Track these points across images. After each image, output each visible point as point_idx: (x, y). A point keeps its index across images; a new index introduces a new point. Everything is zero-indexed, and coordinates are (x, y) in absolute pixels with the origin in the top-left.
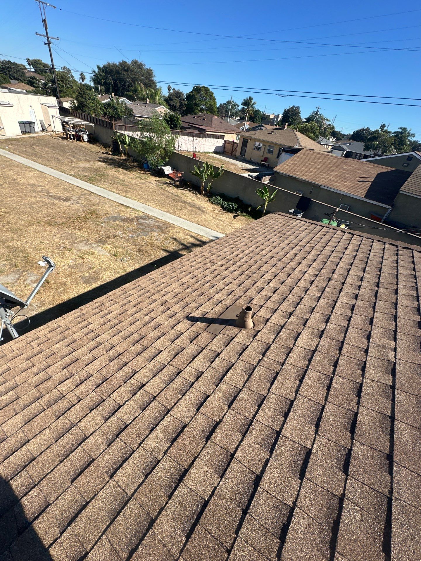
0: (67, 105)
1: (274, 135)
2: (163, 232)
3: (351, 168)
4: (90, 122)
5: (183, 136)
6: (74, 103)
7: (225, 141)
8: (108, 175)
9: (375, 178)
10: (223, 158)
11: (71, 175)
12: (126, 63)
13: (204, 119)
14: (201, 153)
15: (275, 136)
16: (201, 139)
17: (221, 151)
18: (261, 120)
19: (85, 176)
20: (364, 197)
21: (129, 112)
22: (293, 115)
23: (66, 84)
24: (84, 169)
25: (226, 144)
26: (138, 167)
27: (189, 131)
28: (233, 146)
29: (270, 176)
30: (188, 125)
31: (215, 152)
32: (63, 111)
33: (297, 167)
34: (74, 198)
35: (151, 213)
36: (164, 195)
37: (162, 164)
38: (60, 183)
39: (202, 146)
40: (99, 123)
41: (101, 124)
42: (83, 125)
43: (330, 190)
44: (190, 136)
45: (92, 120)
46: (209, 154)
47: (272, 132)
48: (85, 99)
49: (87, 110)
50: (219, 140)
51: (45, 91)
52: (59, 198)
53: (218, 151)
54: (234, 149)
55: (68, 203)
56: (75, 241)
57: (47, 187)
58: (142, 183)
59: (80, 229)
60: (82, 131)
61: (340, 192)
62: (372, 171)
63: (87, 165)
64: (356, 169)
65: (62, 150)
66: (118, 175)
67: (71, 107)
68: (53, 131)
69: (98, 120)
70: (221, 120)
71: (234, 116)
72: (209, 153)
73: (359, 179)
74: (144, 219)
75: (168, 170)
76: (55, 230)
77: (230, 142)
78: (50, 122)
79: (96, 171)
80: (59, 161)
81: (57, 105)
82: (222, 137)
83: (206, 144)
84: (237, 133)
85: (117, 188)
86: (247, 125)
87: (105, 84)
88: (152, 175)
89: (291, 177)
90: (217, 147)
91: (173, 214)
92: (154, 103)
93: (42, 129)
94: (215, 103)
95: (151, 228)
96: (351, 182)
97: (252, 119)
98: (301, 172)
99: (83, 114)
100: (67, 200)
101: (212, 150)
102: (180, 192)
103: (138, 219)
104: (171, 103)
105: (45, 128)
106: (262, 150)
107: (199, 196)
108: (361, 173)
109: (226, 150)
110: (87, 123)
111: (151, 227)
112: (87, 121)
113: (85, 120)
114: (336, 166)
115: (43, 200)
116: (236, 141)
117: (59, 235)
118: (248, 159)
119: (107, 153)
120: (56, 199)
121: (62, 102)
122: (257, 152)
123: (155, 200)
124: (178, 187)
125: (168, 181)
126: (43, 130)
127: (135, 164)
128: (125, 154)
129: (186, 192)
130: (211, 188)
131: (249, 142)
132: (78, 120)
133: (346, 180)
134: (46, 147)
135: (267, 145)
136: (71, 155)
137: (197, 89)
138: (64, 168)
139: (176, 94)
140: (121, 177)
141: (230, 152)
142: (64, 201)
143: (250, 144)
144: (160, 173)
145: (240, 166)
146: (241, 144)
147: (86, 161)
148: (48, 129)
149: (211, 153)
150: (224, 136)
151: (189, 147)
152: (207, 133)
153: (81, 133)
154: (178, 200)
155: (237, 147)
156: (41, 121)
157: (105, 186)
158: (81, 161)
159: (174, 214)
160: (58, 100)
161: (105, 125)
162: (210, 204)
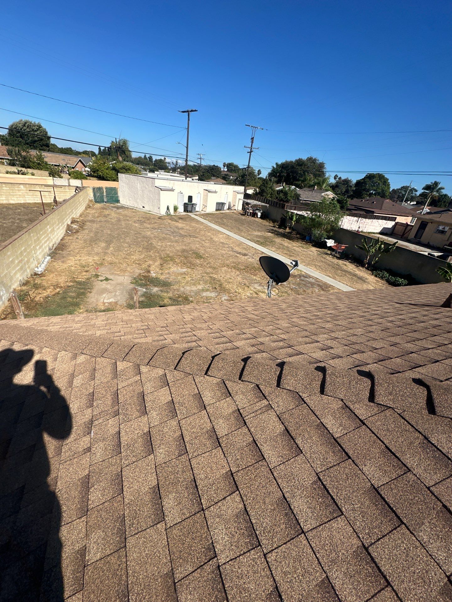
2: (323, 290)
4: (266, 203)
5: (348, 217)
7: (396, 224)
8: (275, 242)
11: (248, 239)
13: (373, 202)
16: (367, 220)
18: (448, 204)
19: (258, 241)
21: (297, 196)
24: (257, 236)
26: (300, 239)
27: (355, 212)
28: (406, 229)
31: (381, 234)
34: (250, 254)
35: (312, 274)
36: (325, 262)
37: (326, 237)
38: (240, 244)
39: (367, 226)
42: (260, 205)
44: (356, 216)
45: (268, 202)
50: (389, 221)
52: (240, 253)
53: (385, 232)
55: (246, 257)
56: (252, 282)
58: (304, 251)
59: (255, 275)
60: (258, 210)
63: (259, 234)
65: (242, 223)
66: (283, 243)
69: (273, 202)
70: (394, 203)
71: (408, 201)
72: (374, 233)
74: (306, 277)
75: (330, 243)
77: (402, 224)
78: (235, 204)
79: (266, 238)
80: (239, 229)
82: (394, 219)
84: (413, 216)
85: (282, 252)
86: (426, 209)
88: (314, 246)
91: (333, 279)
92: (321, 189)
93: (229, 208)
94: (389, 188)
95: (312, 285)
100: (245, 255)
101: (378, 230)
103: (300, 277)
105: (231, 207)
106: (448, 234)
107: (361, 268)
109: (395, 231)
110: (263, 204)
112: (264, 202)
113: (262, 202)
116: (409, 223)
118: (426, 242)
119: (274, 227)
120: (238, 253)
122: (439, 236)
123: (316, 266)
124: (339, 258)
125: (329, 252)
127: (298, 236)
128: (290, 228)
129: (347, 263)
130: (377, 262)
131: (429, 225)
132: (257, 202)
136: (248, 226)
137: (370, 177)
138: (243, 234)
140: (286, 244)
141: (401, 234)
142: (243, 255)
143: (430, 227)
144: (321, 245)
146: (418, 227)
147: (258, 230)
149: (376, 233)
150: (396, 218)
151: (352, 226)
152: (375, 214)
156: (229, 203)
157: (273, 250)
158: (255, 230)
161: (278, 206)
162: (373, 277)
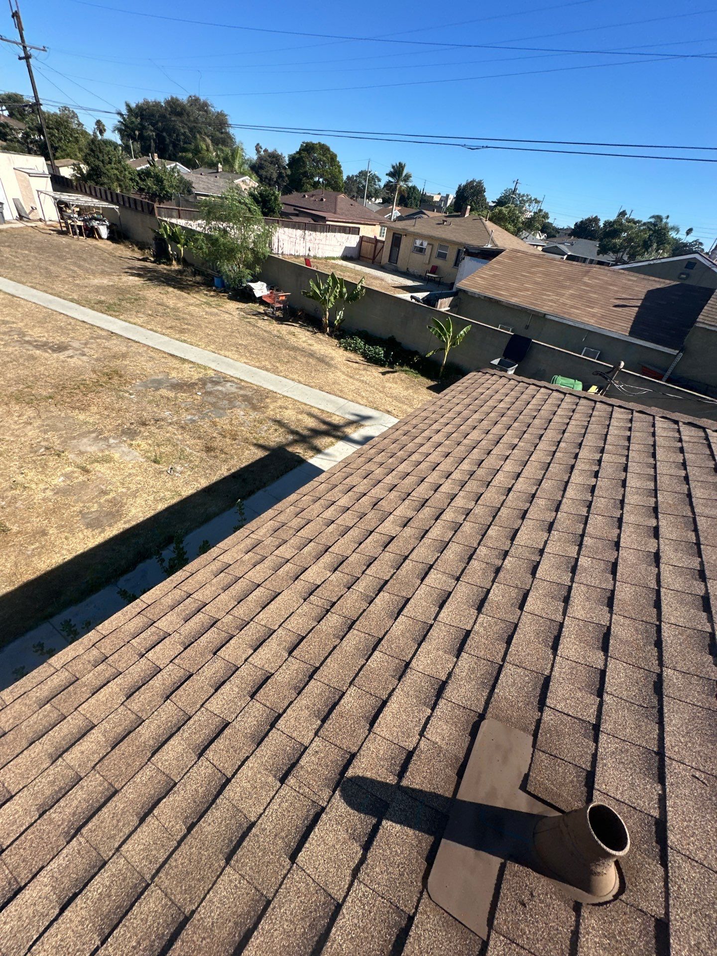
0: (66, 172)
1: (447, 227)
2: (254, 408)
3: (598, 281)
4: (112, 202)
5: (286, 229)
6: (80, 169)
7: (362, 238)
8: (145, 299)
9: (645, 300)
10: (358, 267)
11: (72, 300)
12: (177, 100)
13: (322, 200)
14: (319, 259)
15: (450, 228)
16: (318, 233)
17: (355, 255)
18: (419, 203)
19: (100, 302)
20: (627, 334)
21: (187, 187)
22: (473, 195)
23: (65, 136)
24: (98, 289)
25: (363, 243)
26: (204, 284)
27: (295, 219)
28: (375, 247)
29: (451, 298)
30: (295, 209)
31: (345, 258)
32: (59, 183)
33: (499, 280)
35: (230, 372)
36: (255, 335)
37: (250, 277)
38: (48, 317)
39: (321, 246)
40: (127, 205)
41: (133, 206)
42: (98, 208)
43: (565, 322)
44: (299, 228)
45: (115, 200)
46: (333, 261)
47: (444, 221)
48: (103, 162)
49: (106, 181)
50: (350, 235)
51: (26, 147)
52: (44, 346)
53: (349, 255)
54: (377, 251)
57: (21, 325)
58: (211, 314)
60: (96, 219)
61: (582, 326)
62: (637, 286)
63: (105, 281)
64: (607, 283)
65: (57, 254)
66: (165, 300)
67: (74, 175)
68: (40, 220)
69: (126, 199)
70: (352, 202)
71: (372, 197)
72: (333, 258)
73: (615, 301)
74: (217, 383)
75: (260, 289)
76: (30, 412)
77: (369, 240)
78: (34, 202)
79: (121, 292)
80: (48, 274)
81: (47, 172)
82: (356, 231)
83: (328, 242)
84: (382, 224)
85: (162, 324)
86: (396, 212)
87: (142, 138)
88: (231, 298)
89: (490, 300)
90: (347, 248)
91: (274, 372)
92: (232, 170)
93: (20, 215)
94: (341, 172)
95: (231, 402)
96: (602, 308)
97: (403, 201)
98: (507, 290)
99: (98, 187)
101: (339, 253)
102: (284, 329)
103: (204, 384)
104: (263, 173)
105: (25, 213)
106: (428, 252)
107: (320, 336)
108: (617, 292)
109: (363, 252)
110: (105, 204)
111: (231, 399)
112: (106, 200)
113: (101, 199)
114: (570, 279)
115: (10, 349)
116: (379, 238)
117: (38, 423)
118: (404, 269)
119: (145, 260)
120: (38, 347)
121: (58, 167)
122: (418, 256)
123: (237, 346)
124: (280, 320)
125: (262, 309)
126: (21, 217)
127: (198, 278)
128: (179, 261)
129: (296, 329)
130: (342, 321)
131: (404, 239)
132: (89, 199)
133: (591, 303)
134: (25, 248)
135: (436, 245)
136: (75, 264)
137: (308, 148)
138: (58, 287)
139: (270, 157)
140: (171, 303)
141: (371, 257)
143: (405, 243)
144: (246, 296)
145: (390, 281)
146: (390, 242)
147: (103, 273)
148: (31, 216)
149: (337, 258)
150: (359, 228)
151: (297, 247)
152: (328, 223)
153: (95, 224)
154: (281, 344)
155: (383, 247)
156: (15, 201)
157: (139, 321)
158: (94, 273)
159: (276, 371)
160: (49, 162)
161: (140, 209)
162: (341, 351)
